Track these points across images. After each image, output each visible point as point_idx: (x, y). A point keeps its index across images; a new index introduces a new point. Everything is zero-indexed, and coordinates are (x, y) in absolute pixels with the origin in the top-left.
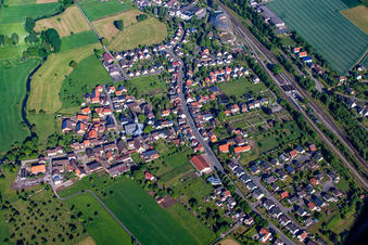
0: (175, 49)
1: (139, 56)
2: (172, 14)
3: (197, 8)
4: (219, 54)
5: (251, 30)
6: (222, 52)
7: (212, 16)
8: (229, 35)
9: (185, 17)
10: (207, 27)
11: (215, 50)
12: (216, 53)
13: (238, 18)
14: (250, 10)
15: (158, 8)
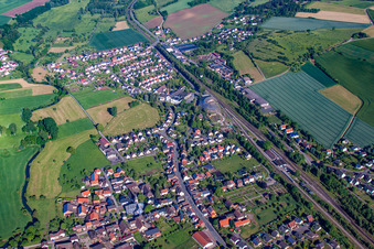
0: (167, 131)
1: (134, 139)
2: (162, 99)
3: (185, 93)
4: (211, 134)
5: (237, 110)
6: (213, 132)
7: (200, 100)
8: (218, 116)
9: (174, 102)
10: (197, 109)
11: (206, 131)
12: (207, 133)
13: (224, 100)
14: (235, 93)
15: (149, 95)
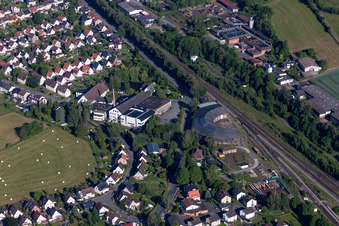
0: (117, 193)
1: (34, 216)
2: (100, 117)
3: (157, 100)
4: (226, 199)
5: (290, 140)
6: (232, 193)
7: (193, 116)
8: (242, 154)
9: (130, 122)
10: (188, 139)
12: (217, 198)
13: (254, 115)
14: (280, 96)
15: (66, 107)
